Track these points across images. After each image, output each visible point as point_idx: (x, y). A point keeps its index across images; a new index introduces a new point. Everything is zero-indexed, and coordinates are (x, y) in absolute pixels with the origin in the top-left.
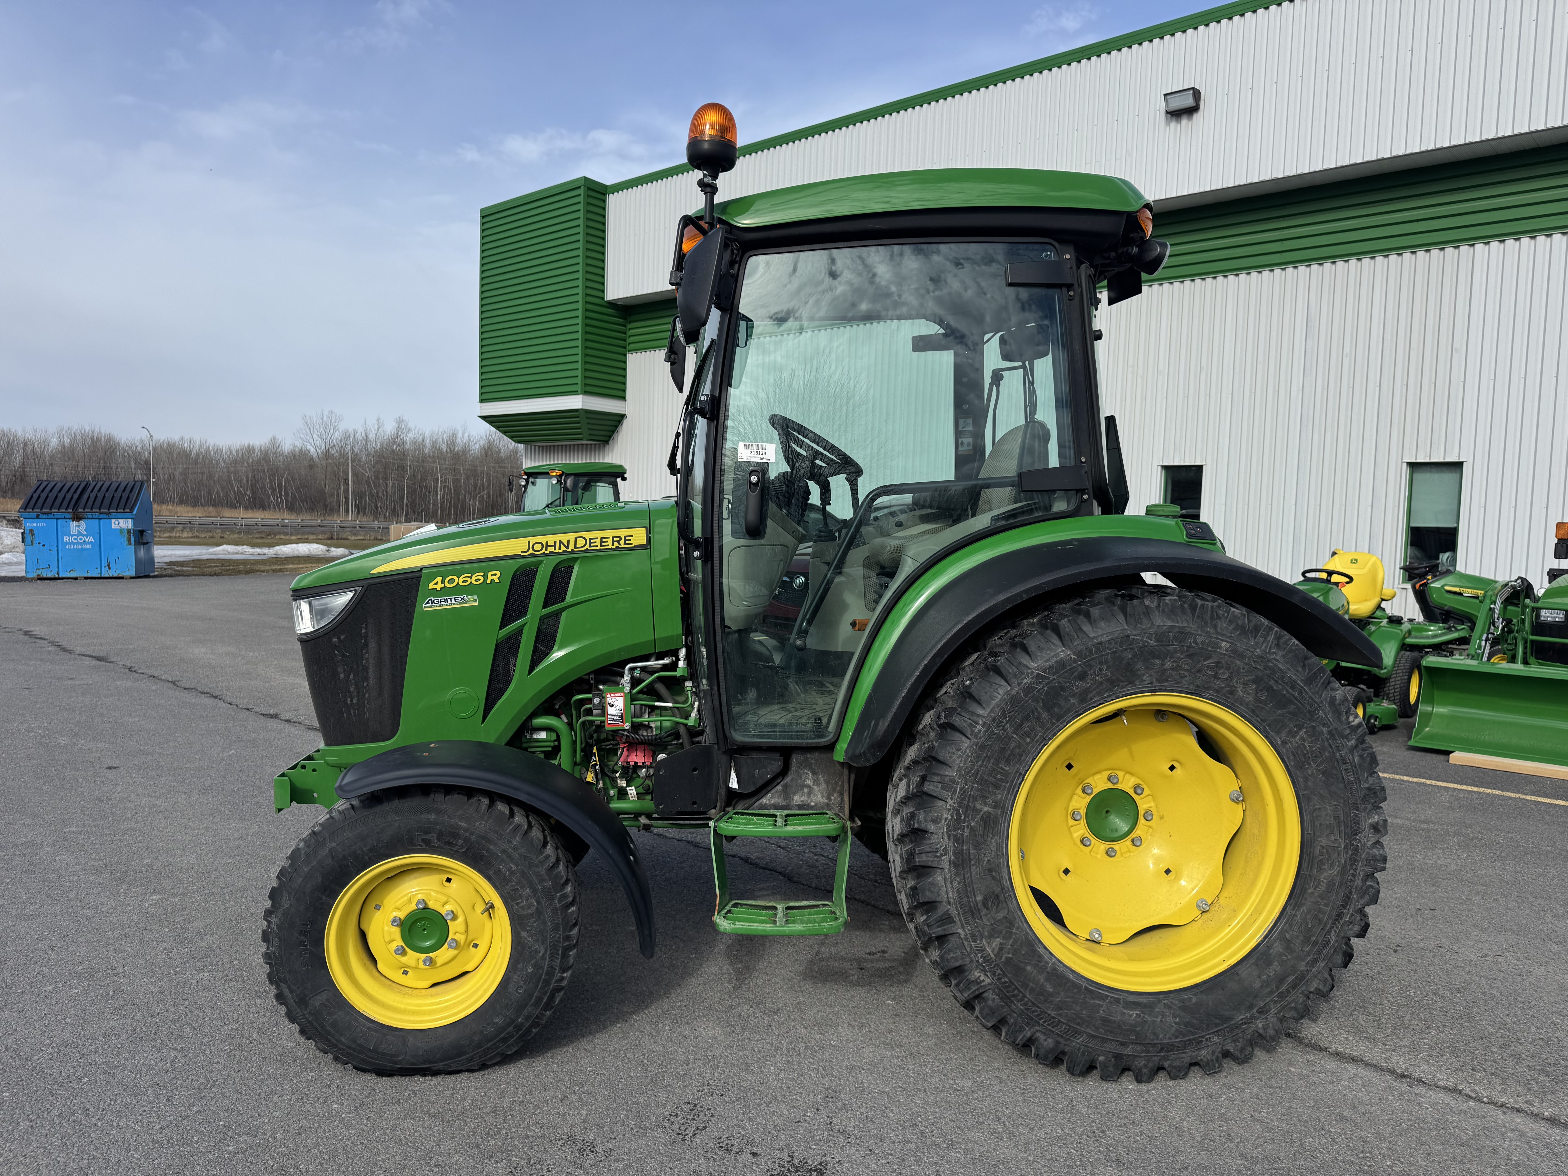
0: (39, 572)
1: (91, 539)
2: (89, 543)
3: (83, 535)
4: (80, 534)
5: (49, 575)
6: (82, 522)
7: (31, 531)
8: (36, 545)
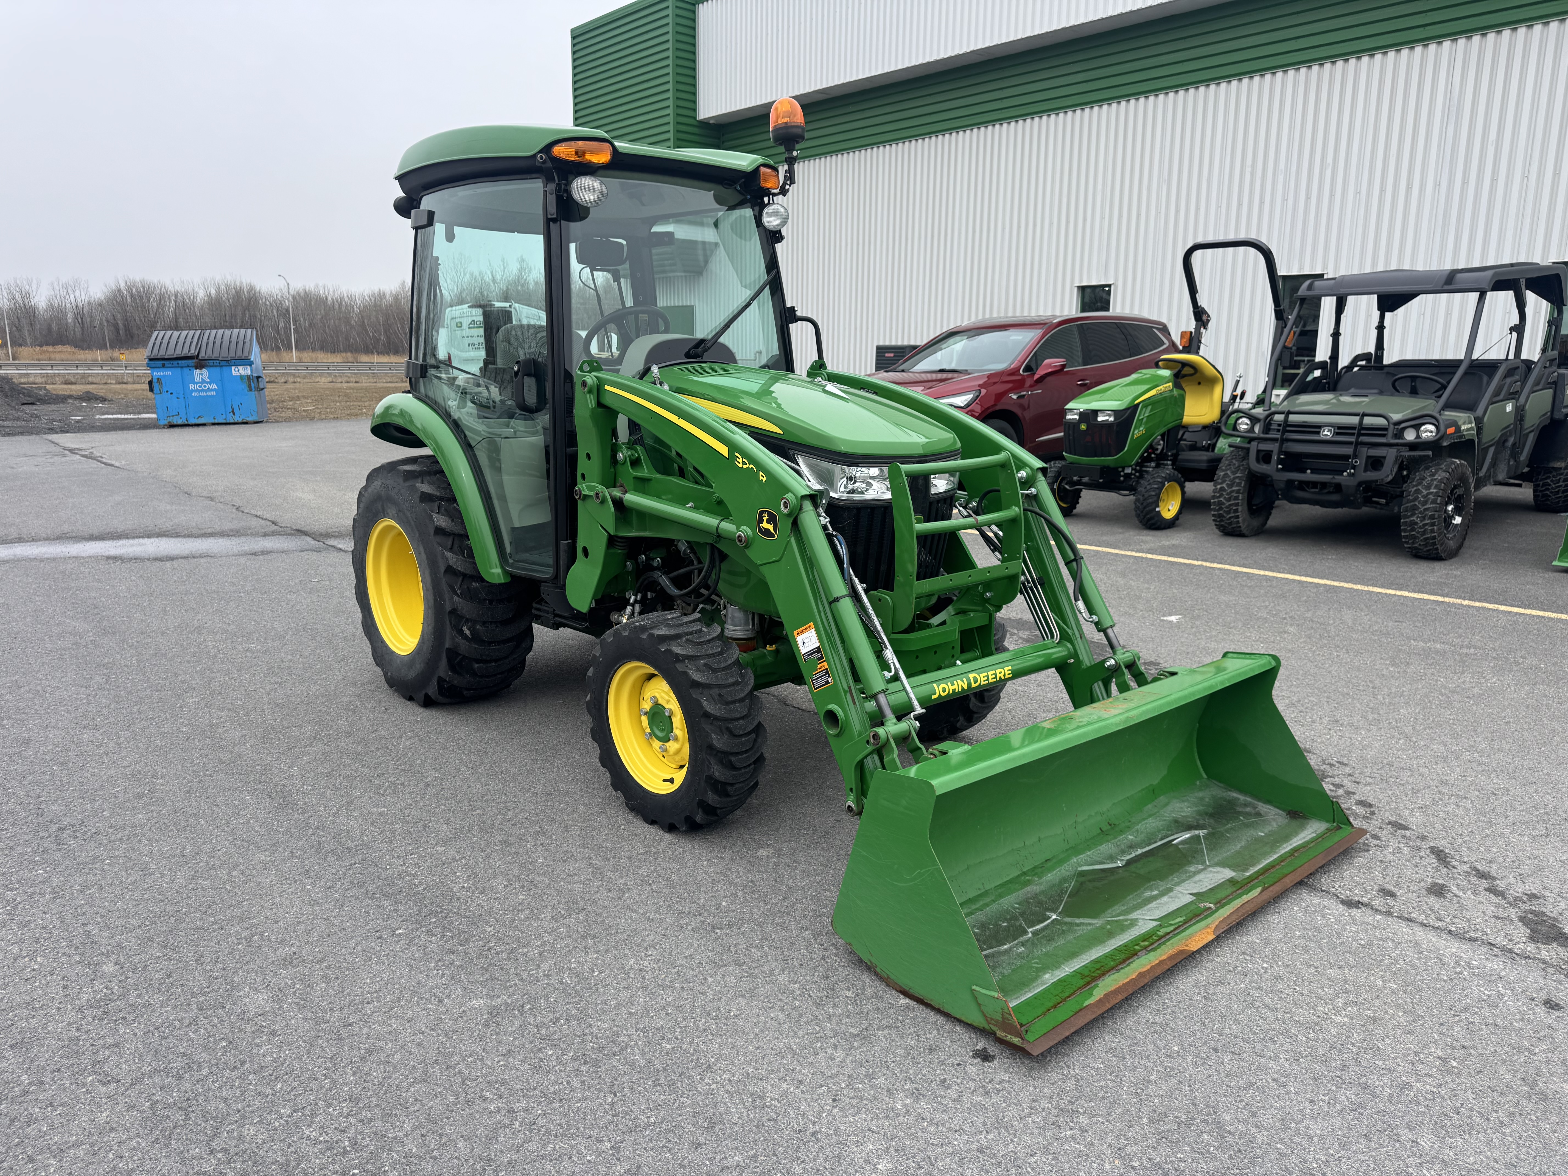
0: (170, 419)
1: (215, 386)
2: (212, 390)
3: (207, 383)
4: (203, 381)
5: (180, 422)
6: (204, 371)
7: (158, 379)
8: (164, 394)
